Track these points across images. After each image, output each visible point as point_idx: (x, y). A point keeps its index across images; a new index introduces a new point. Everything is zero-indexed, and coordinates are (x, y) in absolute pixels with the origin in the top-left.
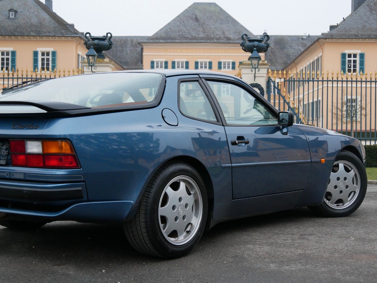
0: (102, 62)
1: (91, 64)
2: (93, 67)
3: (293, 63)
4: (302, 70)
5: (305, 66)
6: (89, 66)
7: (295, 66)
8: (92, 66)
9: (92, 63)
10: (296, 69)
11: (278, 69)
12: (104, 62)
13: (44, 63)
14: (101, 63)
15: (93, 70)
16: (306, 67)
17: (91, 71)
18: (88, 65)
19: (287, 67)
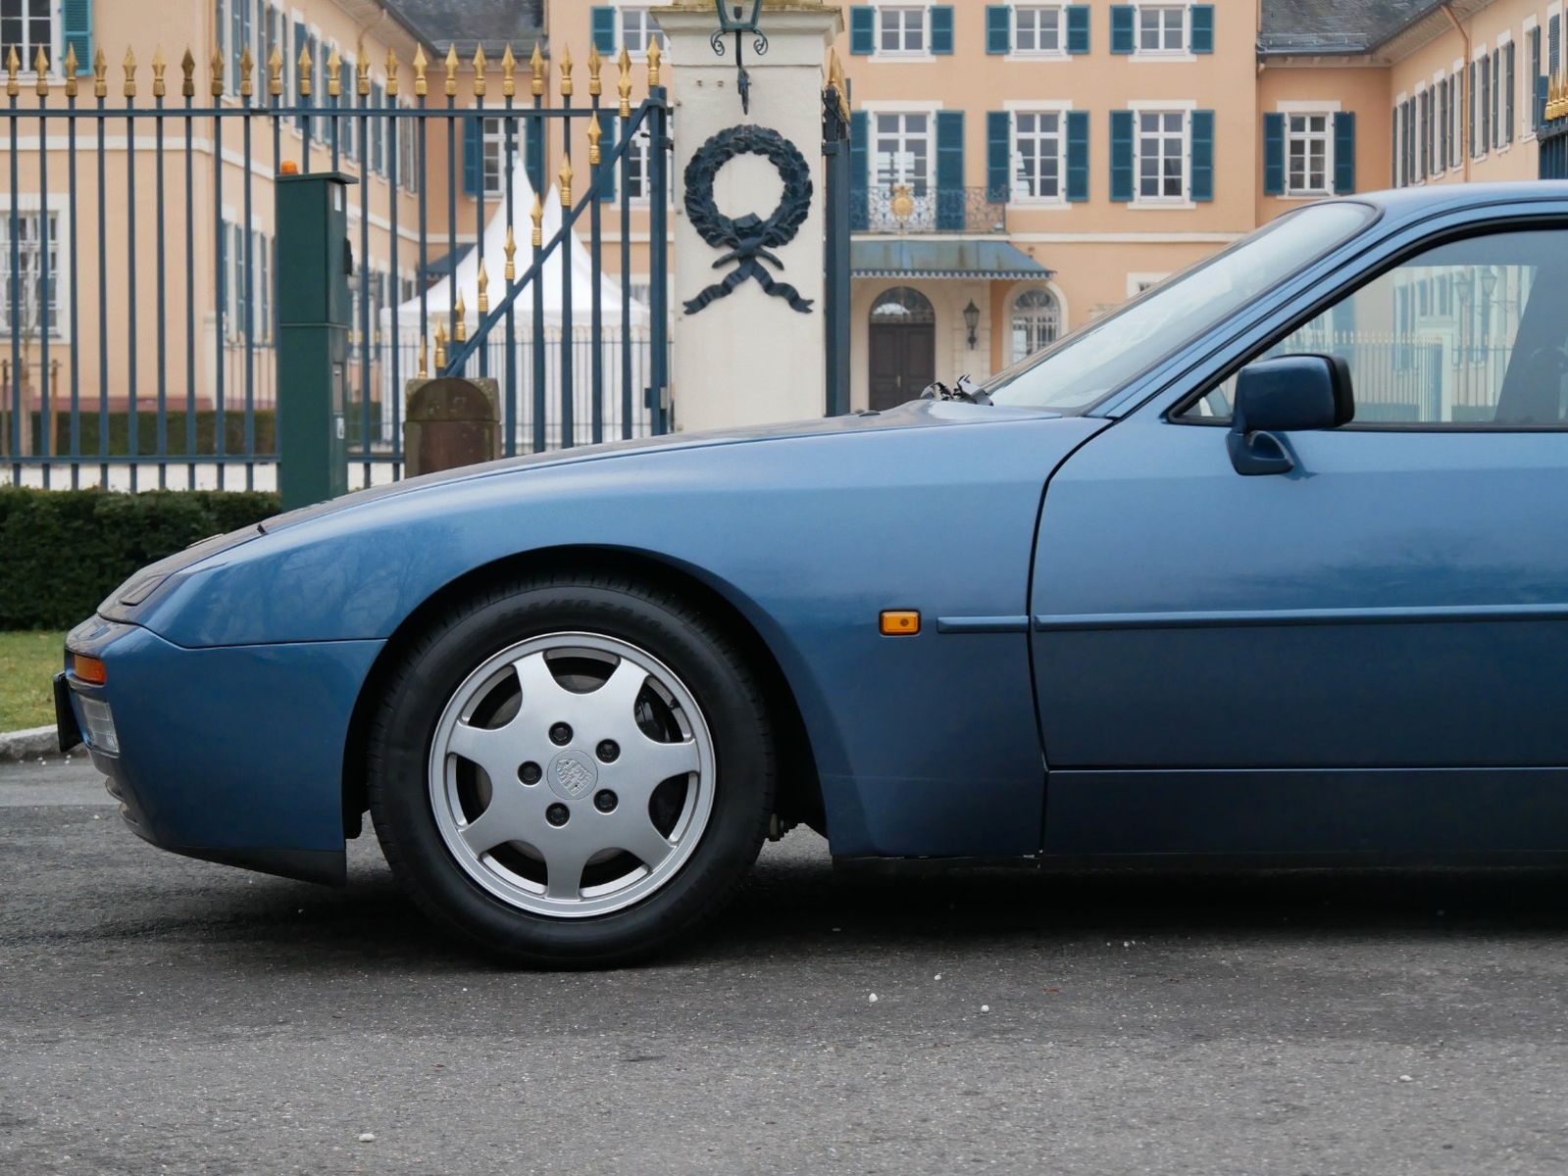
0: (788, 8)
1: (732, 18)
2: (748, 41)
3: (1444, 8)
4: (1511, 47)
5: (1530, 24)
6: (725, 31)
7: (1454, 24)
8: (738, 33)
9: (738, 13)
10: (1462, 43)
11: (1343, 44)
12: (798, 9)
13: (19, 23)
14: (782, 13)
15: (745, 62)
16: (1536, 34)
17: (734, 62)
18: (716, 23)
19: (1398, 35)
